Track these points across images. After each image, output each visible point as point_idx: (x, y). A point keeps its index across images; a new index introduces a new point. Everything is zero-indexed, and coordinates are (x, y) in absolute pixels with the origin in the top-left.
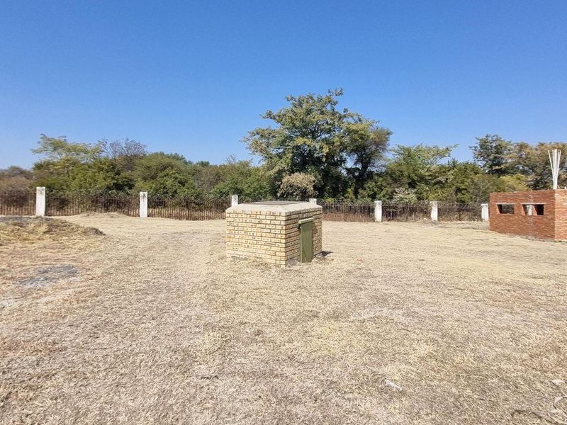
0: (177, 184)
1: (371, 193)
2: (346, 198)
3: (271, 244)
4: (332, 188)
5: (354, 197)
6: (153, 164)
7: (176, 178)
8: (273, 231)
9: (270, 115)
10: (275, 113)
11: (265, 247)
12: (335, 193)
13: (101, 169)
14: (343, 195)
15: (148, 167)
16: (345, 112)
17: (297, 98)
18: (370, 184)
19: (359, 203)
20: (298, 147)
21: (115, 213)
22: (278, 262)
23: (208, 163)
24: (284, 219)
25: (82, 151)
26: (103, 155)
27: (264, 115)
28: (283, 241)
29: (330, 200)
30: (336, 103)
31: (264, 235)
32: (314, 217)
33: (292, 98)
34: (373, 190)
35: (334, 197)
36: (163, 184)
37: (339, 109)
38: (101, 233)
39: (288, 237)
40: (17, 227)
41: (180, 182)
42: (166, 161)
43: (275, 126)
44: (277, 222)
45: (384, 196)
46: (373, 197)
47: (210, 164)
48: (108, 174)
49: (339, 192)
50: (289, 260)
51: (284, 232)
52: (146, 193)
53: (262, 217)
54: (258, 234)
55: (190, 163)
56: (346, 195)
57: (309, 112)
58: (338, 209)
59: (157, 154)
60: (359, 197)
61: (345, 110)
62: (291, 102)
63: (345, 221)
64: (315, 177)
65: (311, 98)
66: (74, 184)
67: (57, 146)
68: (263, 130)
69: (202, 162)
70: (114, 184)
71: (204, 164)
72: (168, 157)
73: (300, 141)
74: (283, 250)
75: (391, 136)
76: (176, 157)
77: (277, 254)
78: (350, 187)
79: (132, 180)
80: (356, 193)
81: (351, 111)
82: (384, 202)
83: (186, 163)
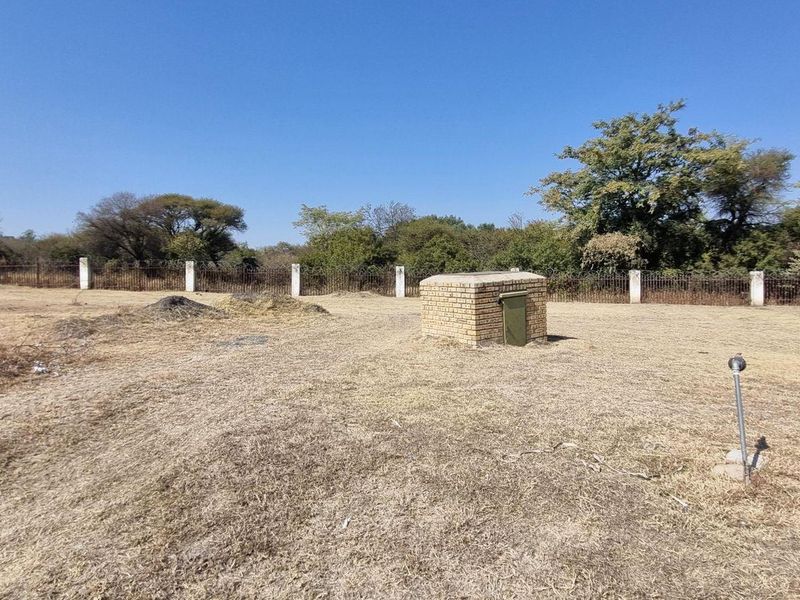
0: (446, 255)
1: (746, 259)
2: (696, 268)
3: (464, 322)
4: (674, 253)
5: (711, 267)
6: (419, 231)
7: (445, 248)
8: (464, 306)
9: (570, 153)
10: (576, 149)
11: (457, 325)
12: (678, 261)
13: (361, 240)
14: (693, 264)
15: (413, 236)
16: (690, 134)
17: (609, 123)
18: (744, 246)
19: (722, 275)
20: (610, 196)
21: (368, 292)
22: (469, 343)
23: (493, 225)
24: (473, 291)
25: (342, 221)
26: (366, 223)
27: (561, 153)
28: (474, 317)
29: (670, 273)
30: (673, 122)
31: (455, 310)
32: (529, 290)
33: (603, 124)
34: (749, 255)
35: (677, 265)
36: (429, 255)
37: (682, 131)
38: (324, 311)
39: (479, 313)
40: (246, 303)
41: (448, 253)
42: (436, 226)
43: (577, 168)
44: (467, 296)
45: (769, 263)
46: (751, 265)
47: (496, 227)
48: (369, 247)
49: (687, 258)
50: (483, 340)
51: (474, 307)
52: (403, 268)
53: (453, 290)
54: (451, 310)
55: (470, 227)
56: (697, 264)
57: (628, 142)
58: (684, 286)
59: (428, 218)
60: (721, 265)
61: (692, 132)
62: (601, 130)
63: (692, 303)
64: (642, 238)
65: (632, 120)
66: (332, 260)
67: (317, 216)
68: (560, 176)
69: (485, 226)
70: (374, 258)
71: (488, 228)
72: (441, 221)
73: (612, 186)
74: (474, 327)
75: (791, 161)
76: (452, 221)
77: (469, 332)
78: (707, 250)
79: (396, 253)
80: (715, 261)
81: (702, 131)
82: (767, 273)
83: (464, 227)
